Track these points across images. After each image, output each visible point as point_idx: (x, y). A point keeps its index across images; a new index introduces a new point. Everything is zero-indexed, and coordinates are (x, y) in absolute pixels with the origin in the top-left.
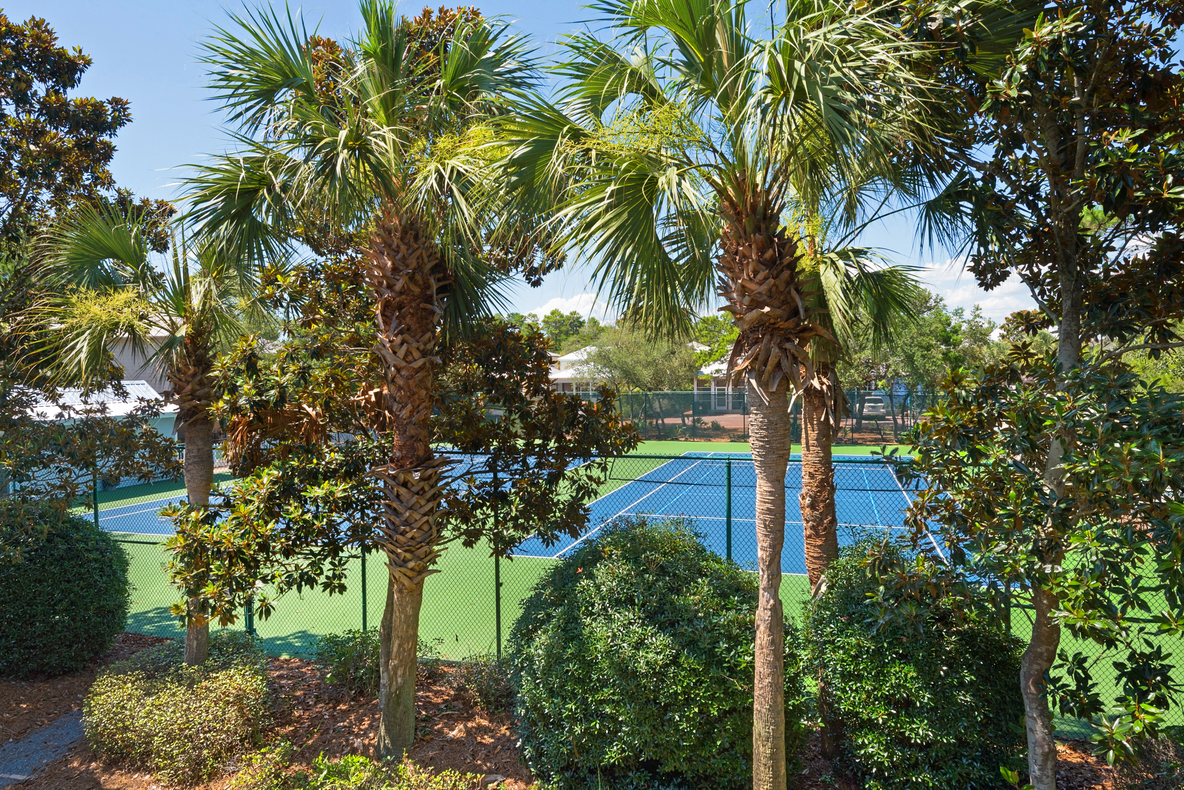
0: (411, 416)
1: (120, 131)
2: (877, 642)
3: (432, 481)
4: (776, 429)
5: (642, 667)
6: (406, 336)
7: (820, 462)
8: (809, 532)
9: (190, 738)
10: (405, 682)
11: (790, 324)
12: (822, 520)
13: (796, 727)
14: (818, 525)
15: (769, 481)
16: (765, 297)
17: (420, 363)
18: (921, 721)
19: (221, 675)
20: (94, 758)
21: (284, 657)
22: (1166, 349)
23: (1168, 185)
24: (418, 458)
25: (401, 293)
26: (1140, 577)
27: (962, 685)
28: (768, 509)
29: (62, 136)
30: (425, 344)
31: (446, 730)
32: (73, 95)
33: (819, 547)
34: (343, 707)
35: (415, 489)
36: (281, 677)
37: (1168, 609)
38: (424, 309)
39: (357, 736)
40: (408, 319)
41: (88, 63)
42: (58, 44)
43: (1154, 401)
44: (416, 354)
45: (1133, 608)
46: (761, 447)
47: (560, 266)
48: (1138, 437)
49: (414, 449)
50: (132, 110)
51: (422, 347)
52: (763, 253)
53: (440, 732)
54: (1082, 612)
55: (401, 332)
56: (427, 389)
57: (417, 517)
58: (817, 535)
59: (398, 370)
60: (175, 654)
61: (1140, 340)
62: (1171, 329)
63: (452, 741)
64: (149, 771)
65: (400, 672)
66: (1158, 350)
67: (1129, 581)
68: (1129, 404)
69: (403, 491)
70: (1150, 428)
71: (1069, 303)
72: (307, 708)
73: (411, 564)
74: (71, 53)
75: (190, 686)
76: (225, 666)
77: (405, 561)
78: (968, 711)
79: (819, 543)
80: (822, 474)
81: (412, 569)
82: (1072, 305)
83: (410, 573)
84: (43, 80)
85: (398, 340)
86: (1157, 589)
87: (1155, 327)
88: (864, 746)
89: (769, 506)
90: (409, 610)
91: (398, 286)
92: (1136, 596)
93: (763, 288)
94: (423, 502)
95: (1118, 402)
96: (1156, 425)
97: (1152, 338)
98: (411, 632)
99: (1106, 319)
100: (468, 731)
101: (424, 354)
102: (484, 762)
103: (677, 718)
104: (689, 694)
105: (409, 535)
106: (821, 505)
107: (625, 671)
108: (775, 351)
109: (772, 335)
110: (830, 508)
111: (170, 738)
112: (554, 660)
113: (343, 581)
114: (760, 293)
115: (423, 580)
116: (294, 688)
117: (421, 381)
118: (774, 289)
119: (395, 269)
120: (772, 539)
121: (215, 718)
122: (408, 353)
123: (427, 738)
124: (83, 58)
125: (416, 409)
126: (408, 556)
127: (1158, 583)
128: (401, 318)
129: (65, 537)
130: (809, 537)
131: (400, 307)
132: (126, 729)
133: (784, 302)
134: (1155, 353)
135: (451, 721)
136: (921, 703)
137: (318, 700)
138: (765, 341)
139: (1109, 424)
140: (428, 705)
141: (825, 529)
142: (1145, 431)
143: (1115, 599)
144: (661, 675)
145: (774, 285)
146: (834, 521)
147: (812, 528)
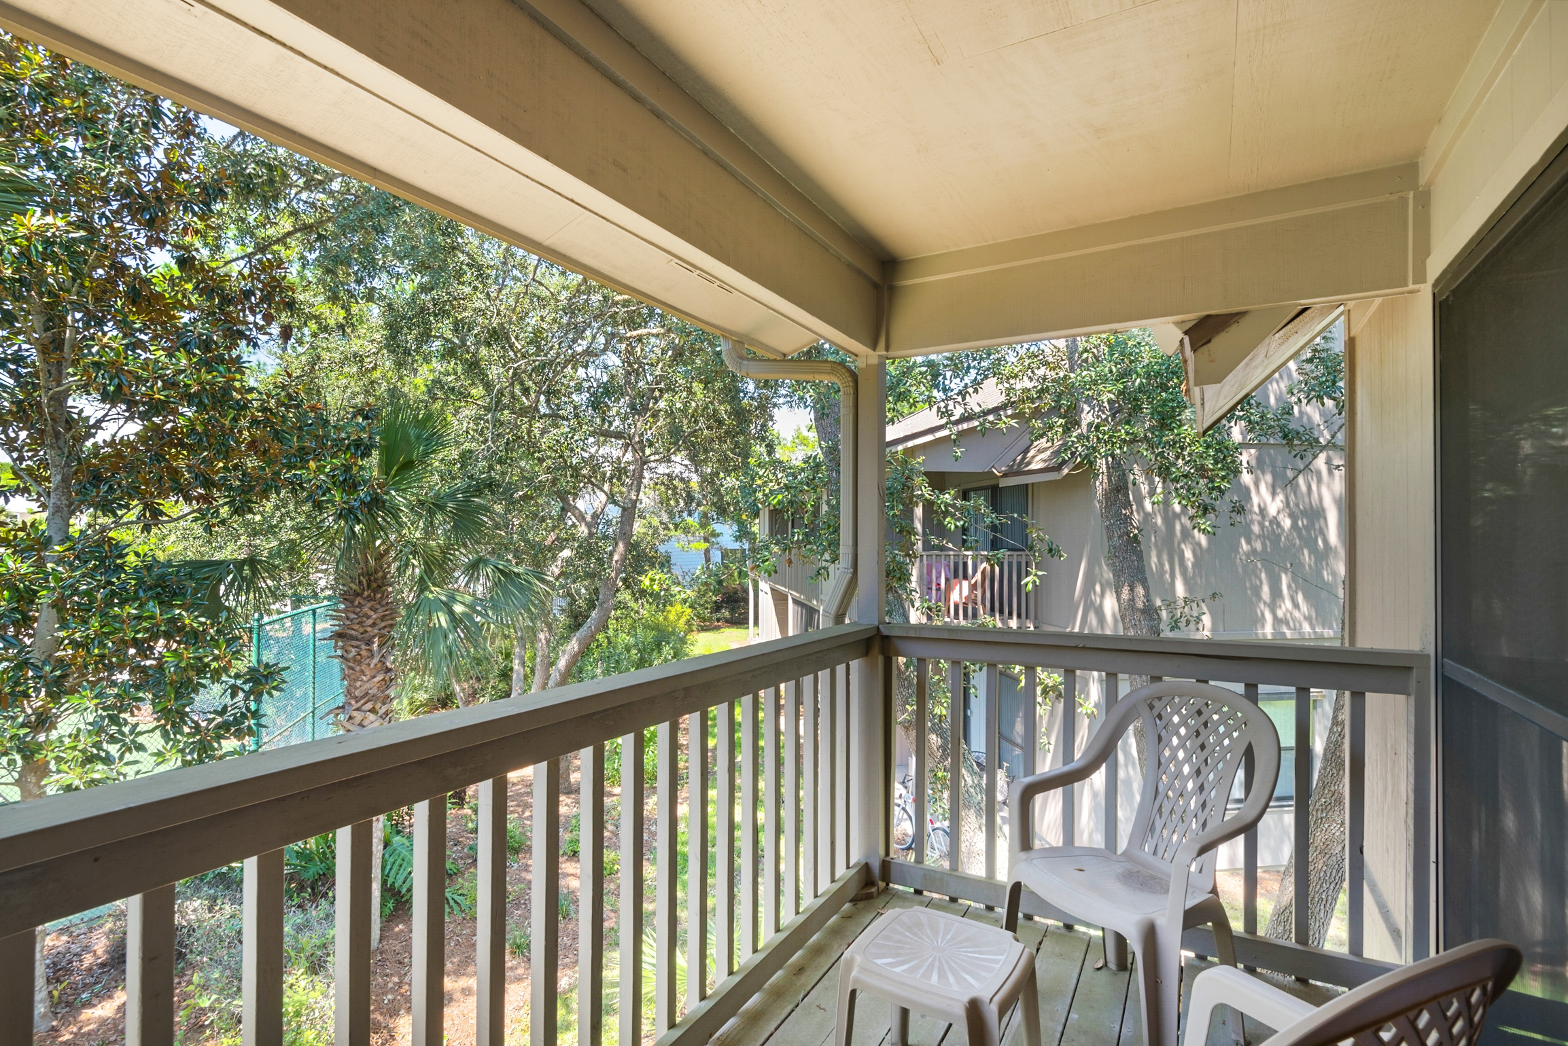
22: (156, 525)
23: (158, 388)
26: (137, 724)
37: (163, 742)
43: (149, 568)
45: (131, 753)
48: (134, 600)
54: (79, 770)
61: (132, 516)
62: (161, 507)
66: (150, 525)
67: (126, 730)
68: (125, 572)
70: (145, 591)
71: (59, 477)
82: (63, 480)
86: (153, 730)
87: (146, 506)
92: (133, 741)
95: (115, 571)
96: (150, 588)
97: (144, 515)
99: (97, 496)
127: (155, 724)
134: (147, 528)
139: (107, 590)
142: (141, 594)
143: (113, 749)
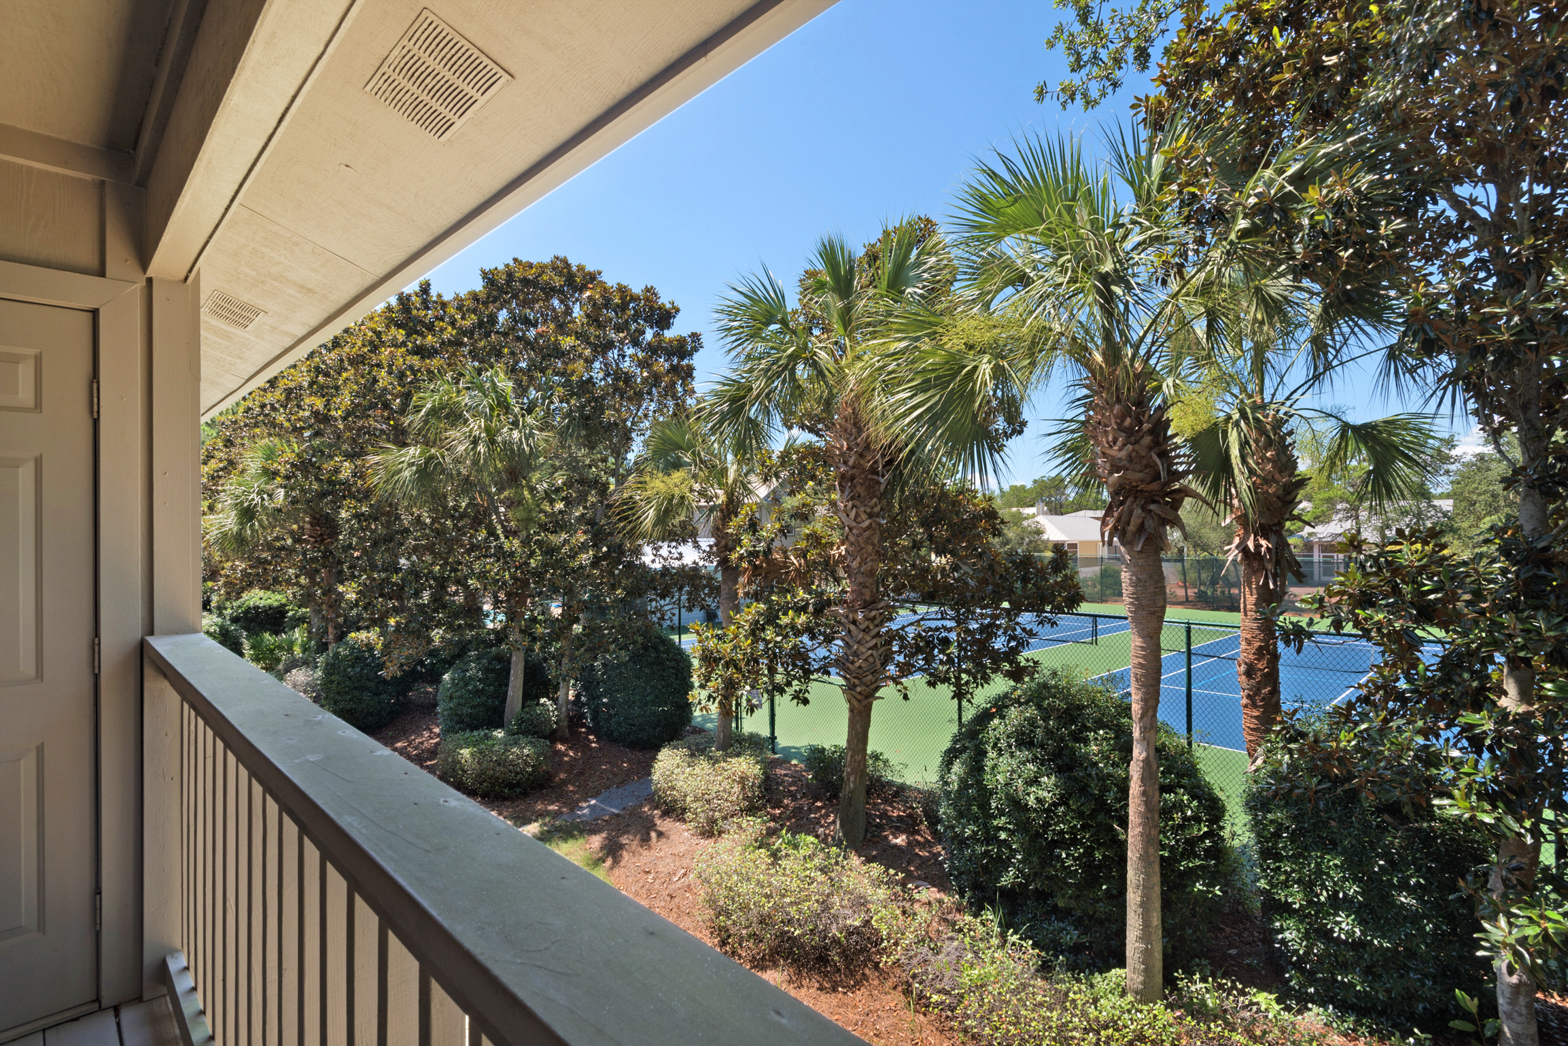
0: (860, 567)
1: (696, 356)
2: (1299, 822)
3: (877, 622)
4: (1144, 587)
5: (1031, 801)
6: (857, 503)
7: (1259, 628)
8: (1245, 701)
9: (708, 802)
10: (855, 788)
11: (1155, 486)
12: (1259, 689)
13: (1188, 889)
14: (1255, 694)
15: (1140, 636)
16: (1125, 463)
17: (867, 523)
18: (1348, 916)
19: (734, 760)
20: (657, 808)
21: (794, 762)
24: (865, 601)
25: (853, 467)
27: (1404, 886)
28: (1140, 664)
29: (662, 364)
30: (872, 508)
31: (891, 837)
32: (669, 334)
33: (1256, 717)
34: (819, 804)
35: (862, 627)
36: (786, 775)
38: (872, 480)
39: (822, 826)
40: (858, 488)
41: (678, 311)
42: (660, 301)
44: (864, 516)
46: (1131, 603)
47: (1021, 432)
49: (862, 594)
50: (703, 339)
51: (868, 510)
52: (1123, 421)
53: (886, 837)
55: (852, 499)
56: (873, 545)
57: (864, 650)
58: (1254, 705)
59: (851, 529)
60: (710, 741)
63: (896, 846)
64: (684, 821)
65: (852, 779)
69: (852, 627)
72: (794, 799)
73: (859, 689)
74: (668, 306)
75: (714, 764)
76: (738, 755)
77: (855, 686)
78: (1415, 918)
79: (1256, 713)
80: (1261, 641)
81: (860, 693)
83: (859, 697)
84: (652, 327)
85: (850, 504)
88: (1281, 930)
89: (1141, 661)
90: (859, 730)
91: (851, 462)
93: (1123, 454)
94: (868, 638)
98: (861, 747)
100: (909, 843)
101: (870, 516)
102: (917, 869)
103: (1064, 855)
104: (1075, 835)
105: (857, 665)
106: (1259, 674)
107: (1017, 805)
108: (1138, 512)
109: (1136, 498)
110: (1272, 678)
111: (696, 799)
112: (964, 785)
113: (807, 695)
114: (1120, 459)
115: (871, 704)
116: (791, 784)
117: (868, 538)
118: (1134, 454)
119: (849, 449)
120: (1144, 693)
121: (724, 791)
122: (857, 515)
123: (875, 839)
124: (674, 307)
125: (863, 561)
126: (856, 681)
128: (853, 487)
129: (655, 648)
130: (1246, 706)
131: (852, 478)
132: (673, 788)
133: (1146, 467)
135: (897, 831)
136: (1345, 895)
137: (804, 795)
138: (1128, 503)
140: (884, 815)
141: (1263, 700)
144: (1049, 811)
145: (1133, 450)
146: (1275, 691)
147: (1248, 697)
